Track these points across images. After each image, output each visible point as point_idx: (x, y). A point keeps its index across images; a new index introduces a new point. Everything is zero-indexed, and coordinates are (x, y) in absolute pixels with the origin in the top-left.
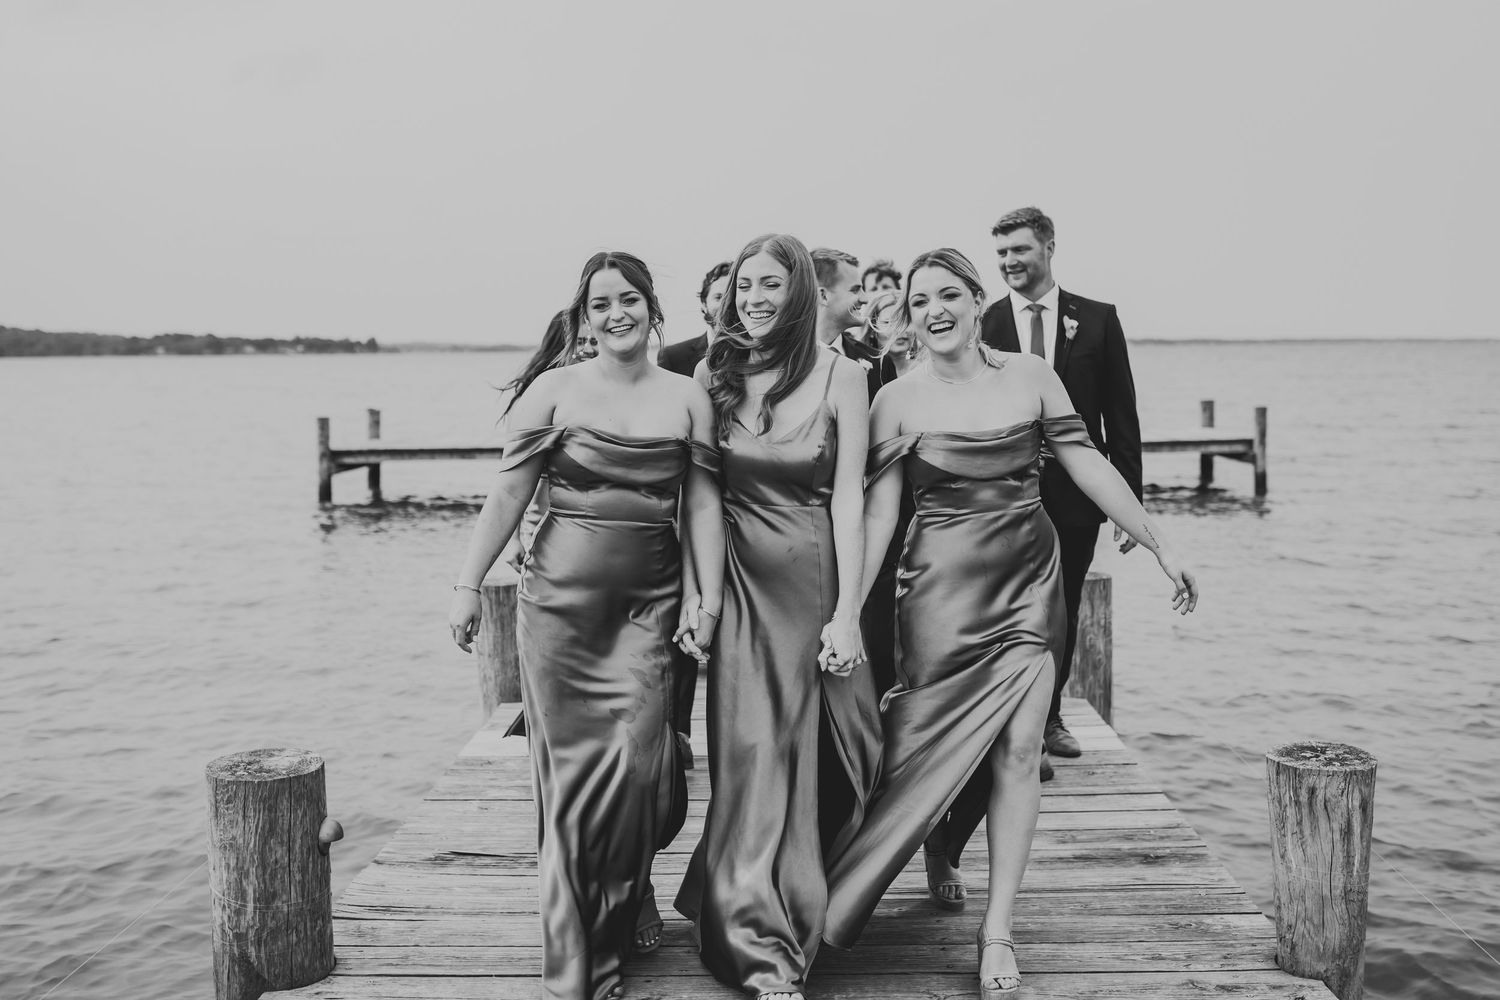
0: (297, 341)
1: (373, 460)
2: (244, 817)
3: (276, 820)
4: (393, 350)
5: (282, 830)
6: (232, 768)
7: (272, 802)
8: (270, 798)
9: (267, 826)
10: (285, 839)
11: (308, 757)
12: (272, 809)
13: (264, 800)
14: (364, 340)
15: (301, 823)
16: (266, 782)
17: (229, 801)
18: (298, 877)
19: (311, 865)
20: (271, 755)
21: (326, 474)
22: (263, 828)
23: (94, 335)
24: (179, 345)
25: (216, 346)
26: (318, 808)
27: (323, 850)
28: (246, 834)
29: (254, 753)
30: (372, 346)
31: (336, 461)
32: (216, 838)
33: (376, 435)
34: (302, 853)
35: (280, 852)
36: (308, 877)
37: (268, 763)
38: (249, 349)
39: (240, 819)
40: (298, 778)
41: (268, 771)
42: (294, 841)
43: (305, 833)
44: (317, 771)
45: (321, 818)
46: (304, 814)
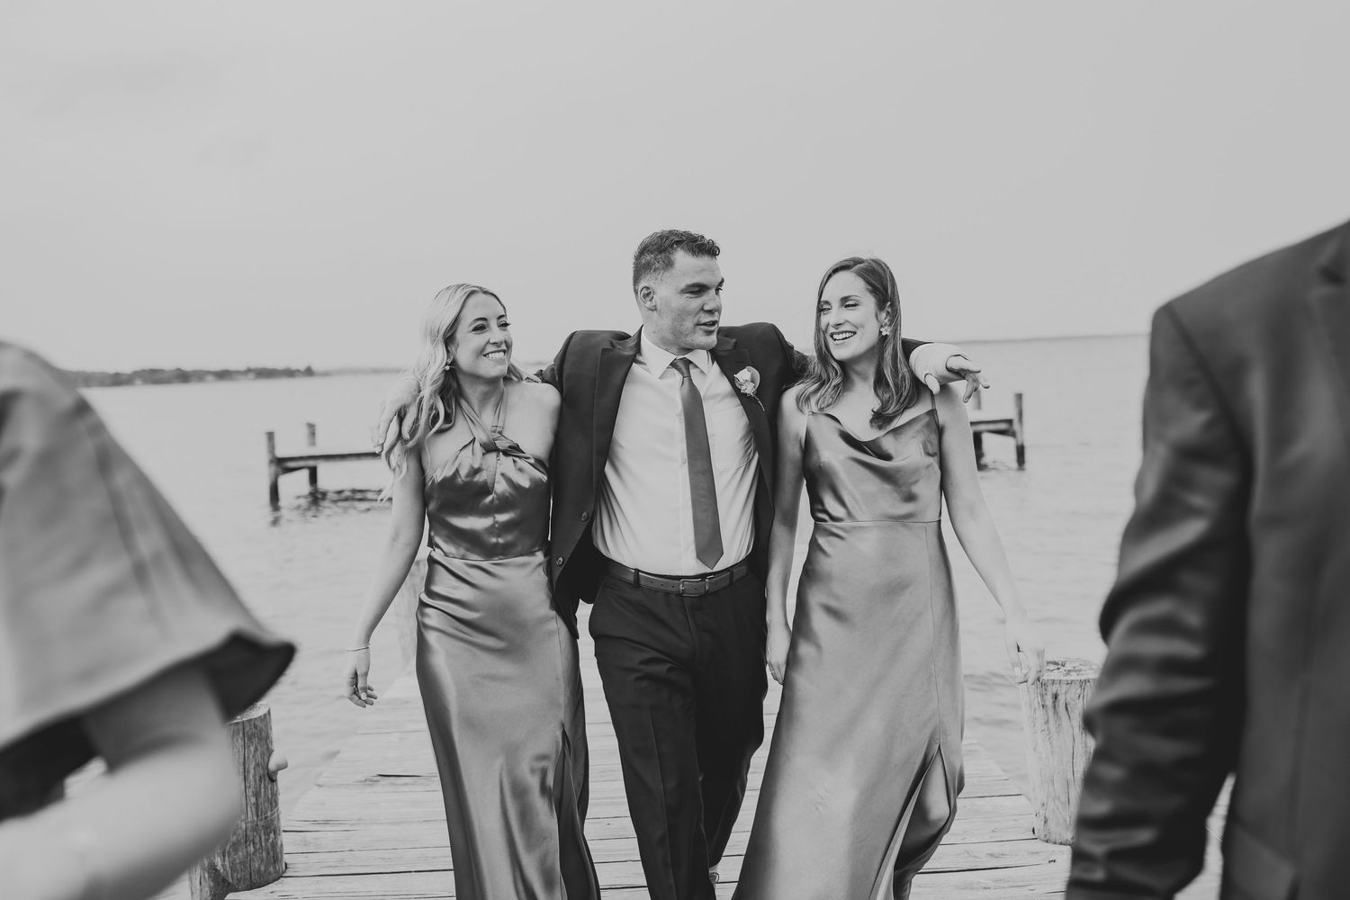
0: (249, 371)
1: (311, 463)
4: (326, 374)
14: (302, 367)
15: (254, 756)
18: (253, 800)
19: (263, 790)
21: (274, 476)
23: (84, 372)
24: (154, 377)
25: (183, 377)
26: (266, 745)
27: (272, 777)
30: (309, 372)
31: (283, 465)
33: (313, 443)
34: (255, 781)
36: (261, 800)
38: (210, 378)
40: (250, 720)
42: (249, 772)
43: (257, 765)
44: (265, 715)
45: (270, 752)
46: (256, 749)
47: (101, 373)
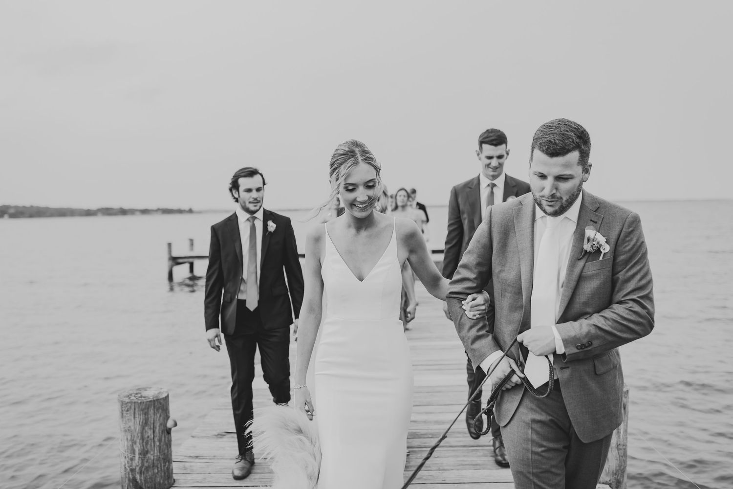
0: (158, 210)
1: (191, 260)
2: (134, 417)
3: (148, 418)
4: (200, 212)
5: (151, 423)
6: (129, 396)
7: (146, 411)
8: (145, 409)
9: (144, 421)
10: (152, 427)
11: (162, 391)
12: (146, 414)
13: (142, 410)
14: (187, 208)
15: (159, 420)
16: (144, 402)
17: (128, 411)
18: (158, 444)
19: (163, 438)
20: (146, 390)
21: (170, 267)
22: (142, 422)
23: (71, 209)
24: (108, 212)
25: (123, 212)
26: (166, 413)
27: (169, 431)
28: (135, 424)
29: (139, 389)
30: (190, 211)
31: (175, 261)
32: (122, 427)
33: (192, 250)
34: (159, 433)
35: (150, 433)
36: (162, 444)
37: (145, 393)
38: (138, 213)
39: (132, 418)
40: (157, 400)
41: (145, 397)
42: (156, 428)
43: (161, 424)
44: (166, 397)
45: (167, 417)
46: (160, 416)
47: (80, 209)
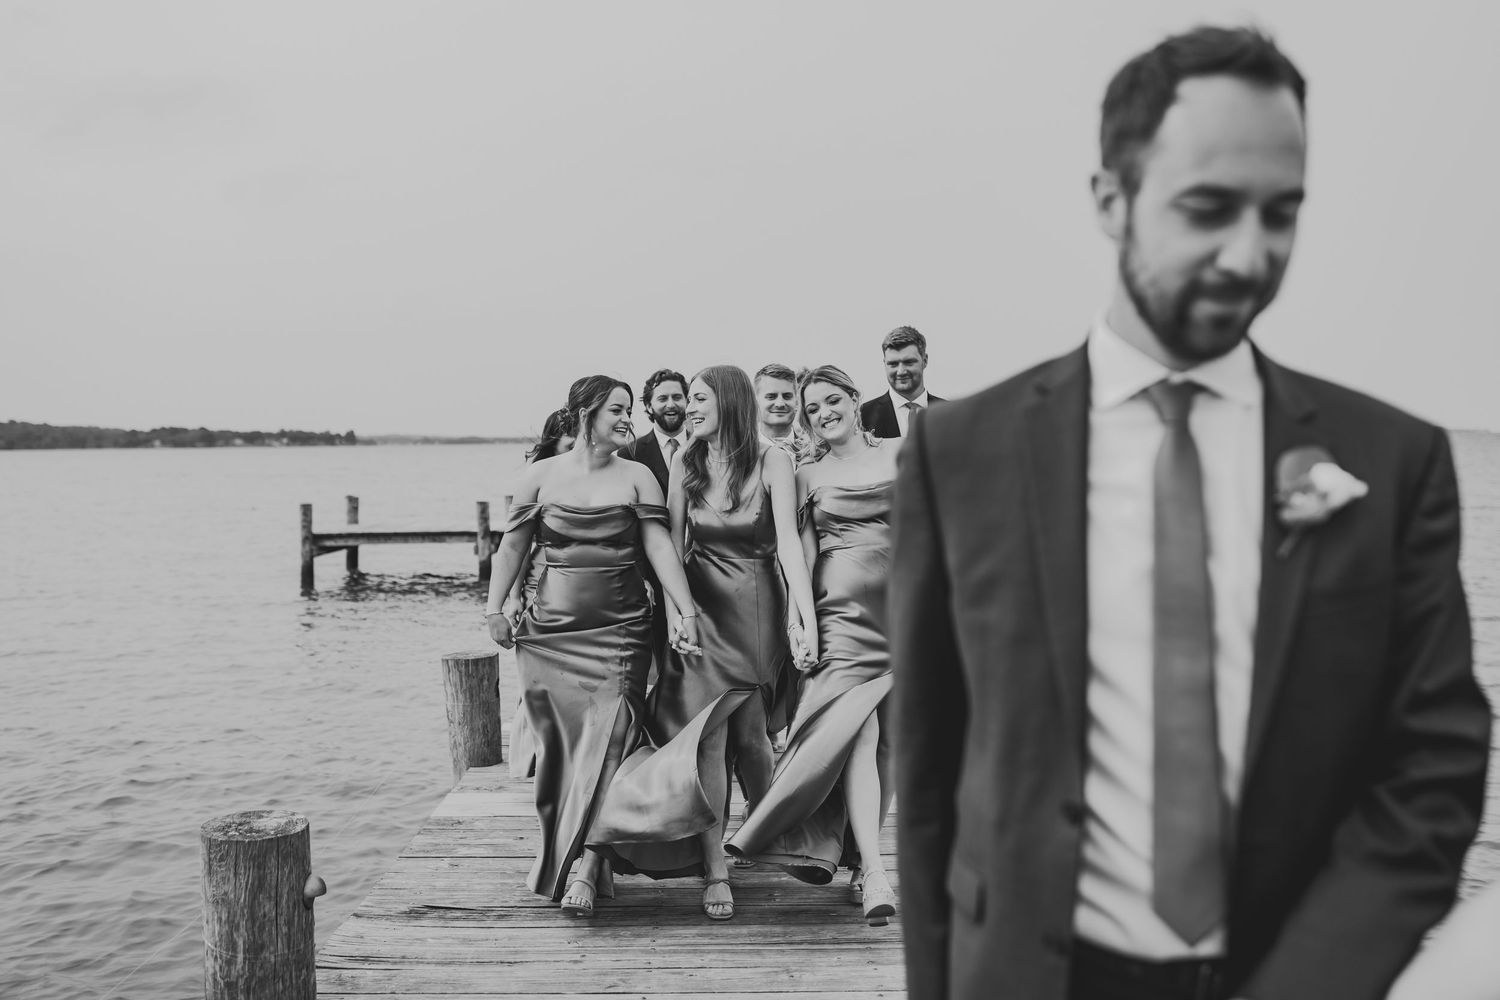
0: (282, 434)
1: (351, 543)
2: (235, 874)
3: (265, 877)
4: (370, 442)
5: (270, 885)
6: (225, 829)
7: (261, 860)
8: (259, 856)
9: (256, 883)
10: (273, 894)
11: (295, 818)
12: (261, 866)
13: (253, 858)
14: (343, 433)
15: (288, 879)
16: (256, 842)
17: (221, 859)
18: (285, 930)
19: (296, 919)
20: (260, 817)
21: (309, 555)
22: (252, 884)
23: (97, 428)
24: (174, 438)
25: (208, 439)
26: (303, 866)
27: (308, 904)
28: (237, 889)
29: (244, 814)
30: (350, 439)
31: (317, 544)
32: (209, 894)
33: (354, 521)
34: (288, 907)
35: (268, 907)
36: (294, 930)
37: (258, 824)
38: (238, 441)
39: (232, 876)
40: (286, 837)
41: (258, 832)
42: (281, 897)
43: (291, 889)
44: (303, 831)
45: (307, 874)
46: (291, 872)
47: (116, 430)
